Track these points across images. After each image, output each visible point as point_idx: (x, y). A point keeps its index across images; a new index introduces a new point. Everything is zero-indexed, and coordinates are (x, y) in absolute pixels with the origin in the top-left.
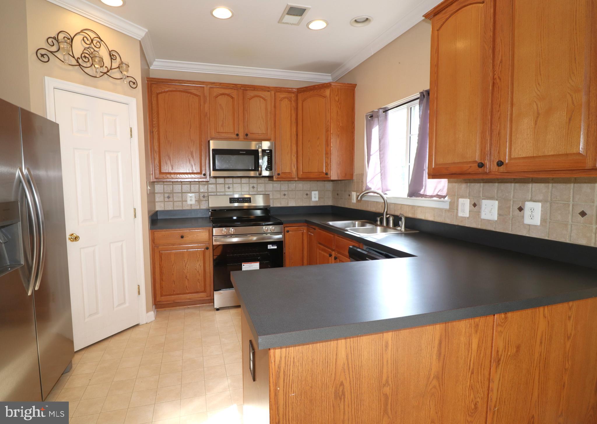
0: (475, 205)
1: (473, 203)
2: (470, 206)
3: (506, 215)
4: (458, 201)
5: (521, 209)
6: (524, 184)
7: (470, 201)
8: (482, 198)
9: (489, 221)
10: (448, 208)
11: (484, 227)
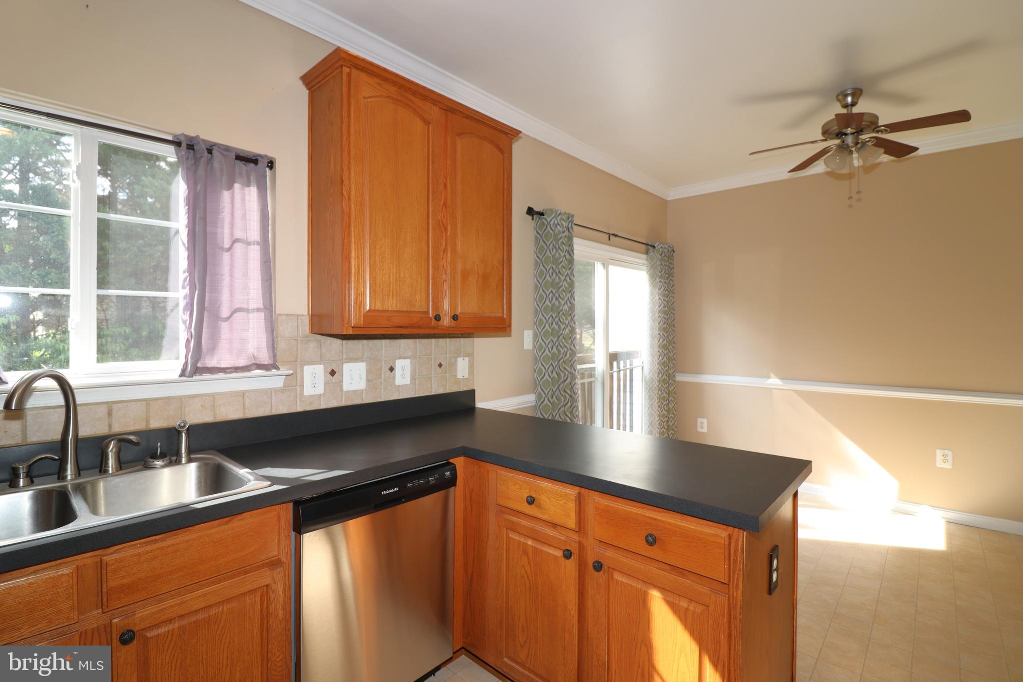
0: (333, 373)
1: (330, 370)
2: (325, 376)
3: (376, 379)
4: (302, 371)
5: (392, 369)
6: (393, 340)
7: (325, 369)
8: (345, 361)
9: (355, 392)
10: (282, 386)
11: (349, 403)
